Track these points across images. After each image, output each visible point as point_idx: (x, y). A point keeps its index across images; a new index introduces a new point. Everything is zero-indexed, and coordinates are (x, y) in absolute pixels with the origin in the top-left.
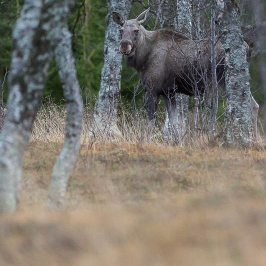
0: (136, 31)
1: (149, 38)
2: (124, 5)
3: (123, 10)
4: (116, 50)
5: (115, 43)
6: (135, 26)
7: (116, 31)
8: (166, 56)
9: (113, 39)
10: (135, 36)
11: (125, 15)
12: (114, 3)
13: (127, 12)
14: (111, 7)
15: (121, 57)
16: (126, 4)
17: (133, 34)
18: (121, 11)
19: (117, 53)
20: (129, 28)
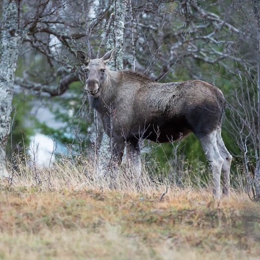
0: (103, 71)
1: (113, 79)
2: (15, 45)
3: (14, 49)
4: (7, 91)
5: (7, 84)
6: (101, 65)
7: (7, 71)
9: (4, 79)
10: (101, 75)
11: (16, 54)
12: (5, 42)
13: (18, 52)
14: (2, 45)
15: (11, 98)
16: (17, 43)
17: (99, 74)
18: (12, 50)
19: (8, 94)
20: (95, 67)
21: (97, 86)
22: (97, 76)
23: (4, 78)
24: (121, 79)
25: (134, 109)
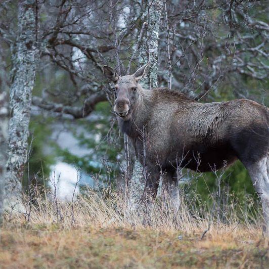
0: (134, 89)
2: (33, 59)
3: (32, 64)
4: (23, 112)
5: (23, 104)
6: (133, 82)
7: (23, 90)
8: (170, 122)
9: (20, 99)
10: (132, 94)
11: (34, 70)
12: (21, 56)
13: (36, 68)
14: (17, 60)
15: (28, 121)
16: (35, 57)
18: (29, 65)
19: (25, 116)
20: (125, 86)
21: (127, 108)
22: (127, 96)
23: (20, 97)
24: (156, 98)
25: (171, 133)
